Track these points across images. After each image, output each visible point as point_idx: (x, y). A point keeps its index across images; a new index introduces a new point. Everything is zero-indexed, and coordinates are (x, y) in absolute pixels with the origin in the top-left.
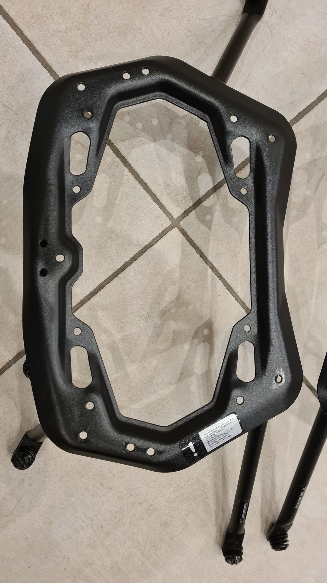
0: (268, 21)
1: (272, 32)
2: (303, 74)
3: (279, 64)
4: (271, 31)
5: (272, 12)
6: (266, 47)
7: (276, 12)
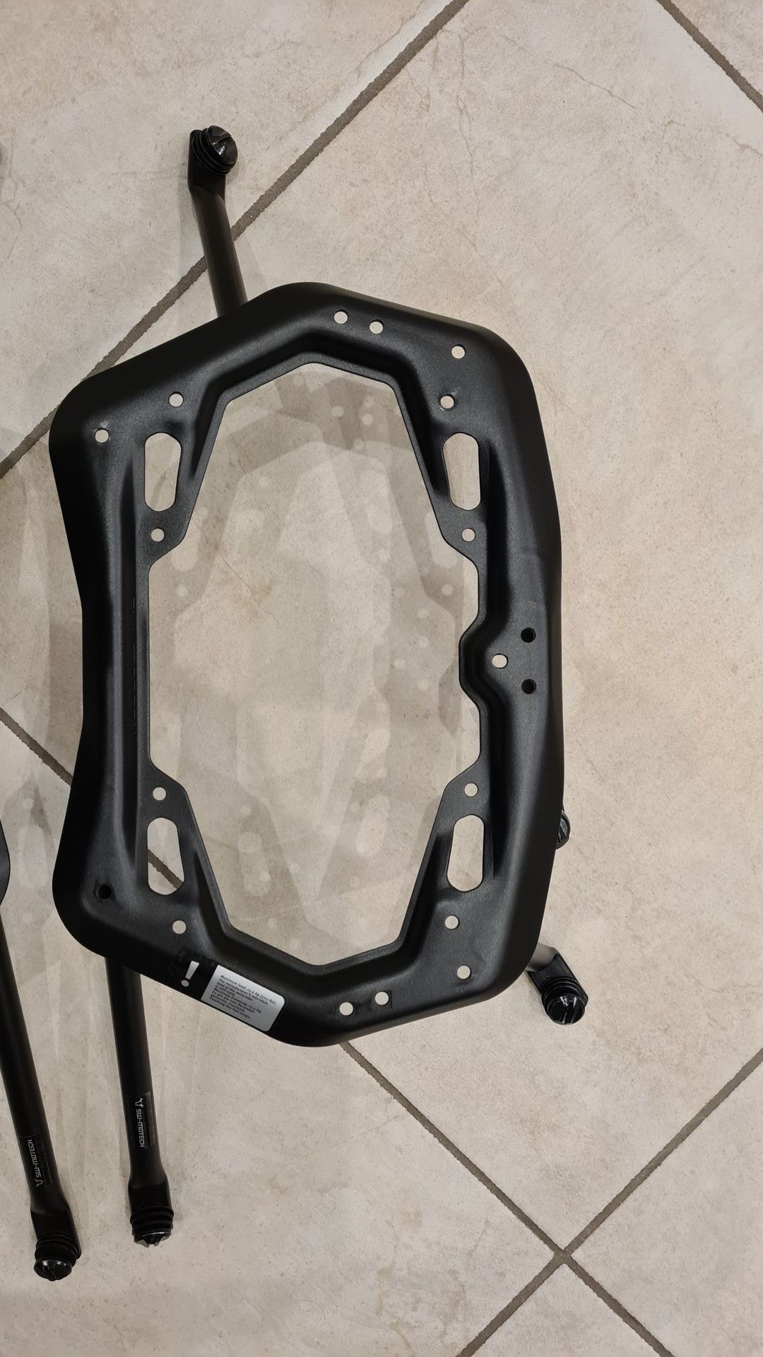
0: (10, 201)
1: (19, 220)
2: (92, 291)
3: (43, 278)
4: (18, 218)
5: (16, 184)
6: (13, 248)
7: (23, 182)
